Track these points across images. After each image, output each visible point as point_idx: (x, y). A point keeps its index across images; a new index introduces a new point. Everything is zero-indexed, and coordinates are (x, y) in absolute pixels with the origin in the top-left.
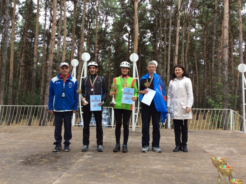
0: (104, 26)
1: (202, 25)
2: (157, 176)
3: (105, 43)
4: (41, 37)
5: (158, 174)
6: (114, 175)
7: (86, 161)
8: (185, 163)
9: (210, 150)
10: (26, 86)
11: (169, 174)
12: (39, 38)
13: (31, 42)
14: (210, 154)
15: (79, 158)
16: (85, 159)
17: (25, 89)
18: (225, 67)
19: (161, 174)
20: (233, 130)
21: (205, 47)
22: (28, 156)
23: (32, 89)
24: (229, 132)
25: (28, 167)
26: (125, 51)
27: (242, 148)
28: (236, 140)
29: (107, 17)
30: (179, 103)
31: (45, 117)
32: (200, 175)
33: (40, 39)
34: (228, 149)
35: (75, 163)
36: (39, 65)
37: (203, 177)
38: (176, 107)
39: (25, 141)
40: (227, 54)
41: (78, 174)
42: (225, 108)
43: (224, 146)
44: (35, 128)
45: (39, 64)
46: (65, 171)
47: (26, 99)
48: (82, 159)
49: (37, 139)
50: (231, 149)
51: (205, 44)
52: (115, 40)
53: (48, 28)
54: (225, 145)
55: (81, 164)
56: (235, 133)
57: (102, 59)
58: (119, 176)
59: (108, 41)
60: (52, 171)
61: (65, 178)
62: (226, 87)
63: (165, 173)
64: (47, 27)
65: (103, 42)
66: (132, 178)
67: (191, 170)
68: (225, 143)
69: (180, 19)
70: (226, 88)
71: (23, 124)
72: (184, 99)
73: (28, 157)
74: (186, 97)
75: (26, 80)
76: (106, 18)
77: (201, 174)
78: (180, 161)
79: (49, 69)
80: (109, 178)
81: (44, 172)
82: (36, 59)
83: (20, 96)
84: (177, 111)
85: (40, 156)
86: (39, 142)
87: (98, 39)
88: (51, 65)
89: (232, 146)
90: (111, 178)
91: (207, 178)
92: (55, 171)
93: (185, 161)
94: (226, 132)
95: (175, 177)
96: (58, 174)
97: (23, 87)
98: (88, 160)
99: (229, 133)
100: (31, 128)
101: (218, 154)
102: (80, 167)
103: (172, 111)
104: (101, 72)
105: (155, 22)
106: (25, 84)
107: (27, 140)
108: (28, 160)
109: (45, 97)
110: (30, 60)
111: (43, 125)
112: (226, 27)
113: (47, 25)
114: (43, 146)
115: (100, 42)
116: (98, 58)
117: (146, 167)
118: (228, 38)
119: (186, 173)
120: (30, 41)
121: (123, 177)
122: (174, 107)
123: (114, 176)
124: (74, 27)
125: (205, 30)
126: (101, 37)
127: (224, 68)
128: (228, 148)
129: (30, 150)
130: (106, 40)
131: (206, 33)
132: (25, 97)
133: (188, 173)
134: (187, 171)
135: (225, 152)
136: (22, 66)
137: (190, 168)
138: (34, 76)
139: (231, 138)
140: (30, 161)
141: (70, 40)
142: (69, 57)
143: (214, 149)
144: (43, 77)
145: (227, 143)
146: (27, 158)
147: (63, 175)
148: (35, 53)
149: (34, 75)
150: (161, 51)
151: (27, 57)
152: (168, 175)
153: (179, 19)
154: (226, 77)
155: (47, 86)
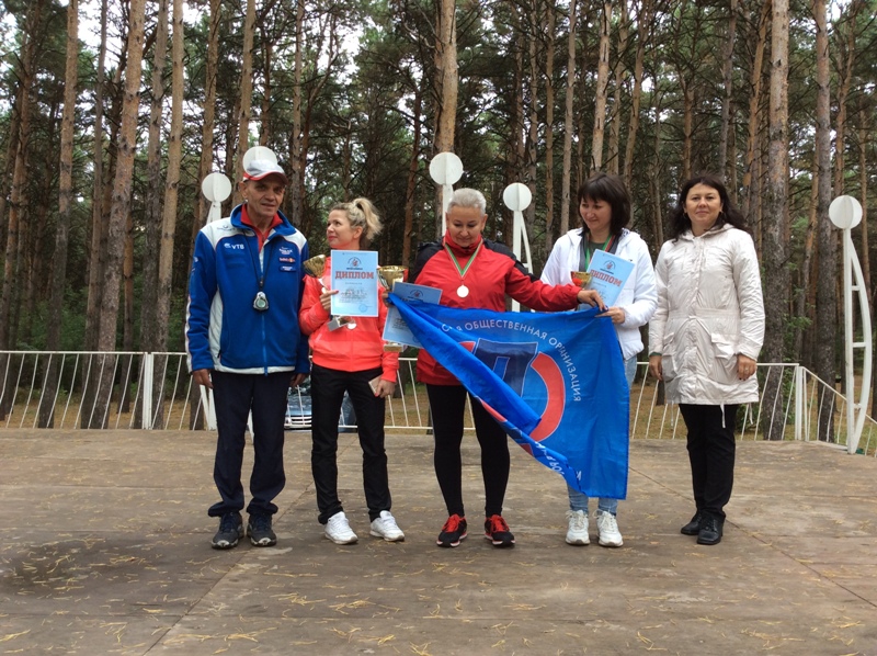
0: (323, 63)
1: (678, 66)
2: (568, 631)
3: (329, 126)
4: (88, 101)
5: (571, 622)
6: (390, 633)
7: (264, 570)
8: (668, 572)
9: (750, 519)
10: (34, 283)
11: (613, 622)
12: (82, 105)
13: (53, 120)
14: (755, 533)
15: (239, 561)
16: (263, 562)
17: (29, 294)
18: (774, 212)
19: (581, 623)
20: (803, 440)
21: (689, 144)
22: (23, 551)
23: (56, 290)
24: (790, 447)
25: (23, 602)
26: (401, 156)
27: (860, 507)
28: (828, 475)
29: (334, 27)
30: (704, 335)
31: (104, 395)
32: (744, 623)
33: (87, 107)
34: (814, 513)
35: (223, 581)
36: (81, 206)
37: (758, 635)
38: (691, 352)
39: (21, 487)
40: (781, 164)
41: (234, 631)
42: (774, 360)
43: (796, 502)
44: (65, 436)
45: (81, 200)
46: (178, 619)
47: (33, 331)
48: (248, 562)
49: (68, 482)
50: (824, 512)
51: (688, 135)
52: (367, 116)
53: (117, 66)
54: (797, 497)
55: (247, 582)
56: (816, 451)
57: (318, 184)
58: (412, 640)
59: (338, 117)
60: (121, 618)
61: (177, 650)
62: (777, 283)
63: (599, 617)
64: (111, 63)
65: (320, 122)
66: (466, 643)
67: (701, 602)
68: (795, 489)
69: (608, 33)
70: (779, 287)
71: (15, 422)
72: (727, 318)
73: (24, 558)
74: (732, 311)
75: (32, 260)
76: (331, 32)
77: (745, 619)
78: (645, 566)
79: (116, 212)
80: (369, 647)
81: (89, 624)
82: (68, 177)
83: (12, 320)
84: (693, 369)
85: (75, 551)
86: (76, 491)
87: (304, 108)
88: (123, 195)
89: (823, 501)
90: (375, 647)
91: (775, 636)
92: (134, 619)
93: (666, 567)
94: (784, 448)
95: (643, 635)
96: (146, 631)
97: (20, 283)
98: (276, 567)
99: (792, 451)
100: (46, 437)
101: (785, 533)
102: (240, 597)
103: (673, 372)
104: (315, 233)
105: (515, 52)
106: (31, 274)
107: (27, 485)
108: (20, 572)
109: (102, 319)
110: (47, 186)
111: (96, 425)
112: (779, 63)
113: (108, 54)
114: (88, 507)
115: (310, 119)
116: (302, 179)
117: (518, 594)
118: (786, 106)
119: (685, 615)
120: (48, 114)
121: (427, 640)
122: (681, 351)
123: (389, 638)
124: (211, 62)
125: (687, 83)
126: (315, 102)
127: (770, 214)
128: (814, 507)
129: (32, 527)
130: (332, 115)
131: (691, 96)
132: (31, 322)
133: (690, 617)
134: (684, 608)
135: (806, 525)
136: (16, 206)
137: (691, 596)
138: (60, 243)
139: (807, 468)
140: (30, 572)
141: (198, 111)
142: (196, 176)
143: (761, 512)
144: (94, 245)
145: (801, 488)
146: (17, 562)
147: (171, 636)
148: (65, 156)
149: (62, 237)
150: (534, 157)
151: (37, 176)
152: (613, 627)
153: (605, 33)
154: (776, 249)
155: (109, 276)
